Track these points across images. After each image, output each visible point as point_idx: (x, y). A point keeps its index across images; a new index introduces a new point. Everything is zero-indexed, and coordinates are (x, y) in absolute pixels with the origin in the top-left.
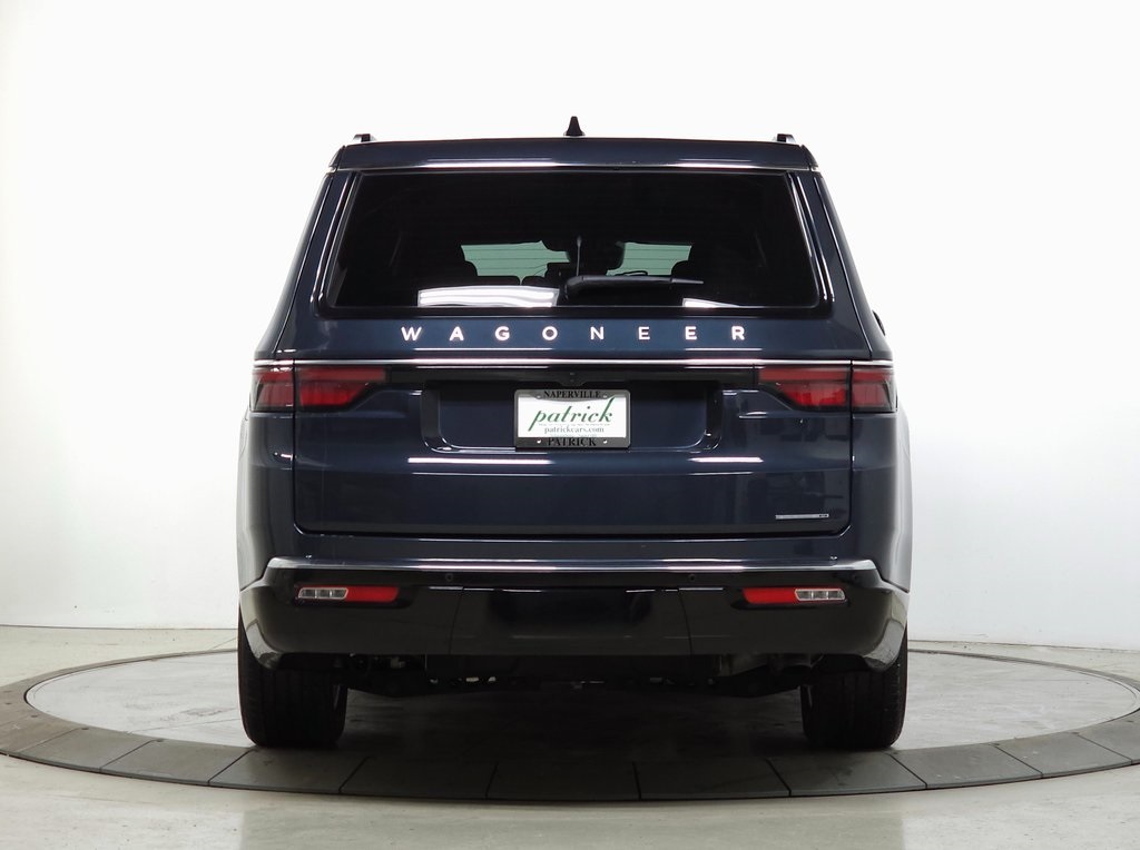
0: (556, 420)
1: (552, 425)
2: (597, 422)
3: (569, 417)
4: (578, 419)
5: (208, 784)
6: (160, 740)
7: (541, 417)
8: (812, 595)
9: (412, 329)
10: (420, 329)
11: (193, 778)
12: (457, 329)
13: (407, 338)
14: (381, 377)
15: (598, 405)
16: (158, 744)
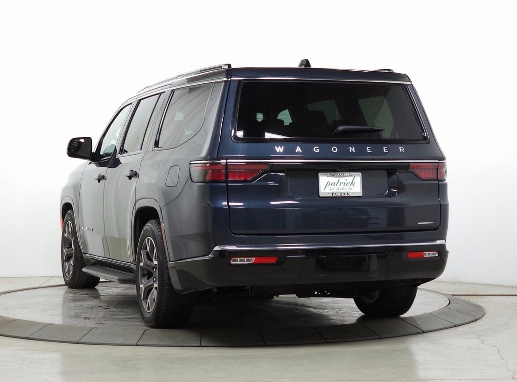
0: (334, 185)
1: (332, 187)
2: (349, 186)
3: (339, 184)
4: (342, 185)
5: (78, 343)
6: (51, 324)
7: (328, 184)
8: (427, 254)
9: (279, 147)
10: (283, 147)
11: (70, 340)
12: (298, 147)
13: (278, 151)
14: (267, 167)
15: (350, 179)
16: (50, 326)
